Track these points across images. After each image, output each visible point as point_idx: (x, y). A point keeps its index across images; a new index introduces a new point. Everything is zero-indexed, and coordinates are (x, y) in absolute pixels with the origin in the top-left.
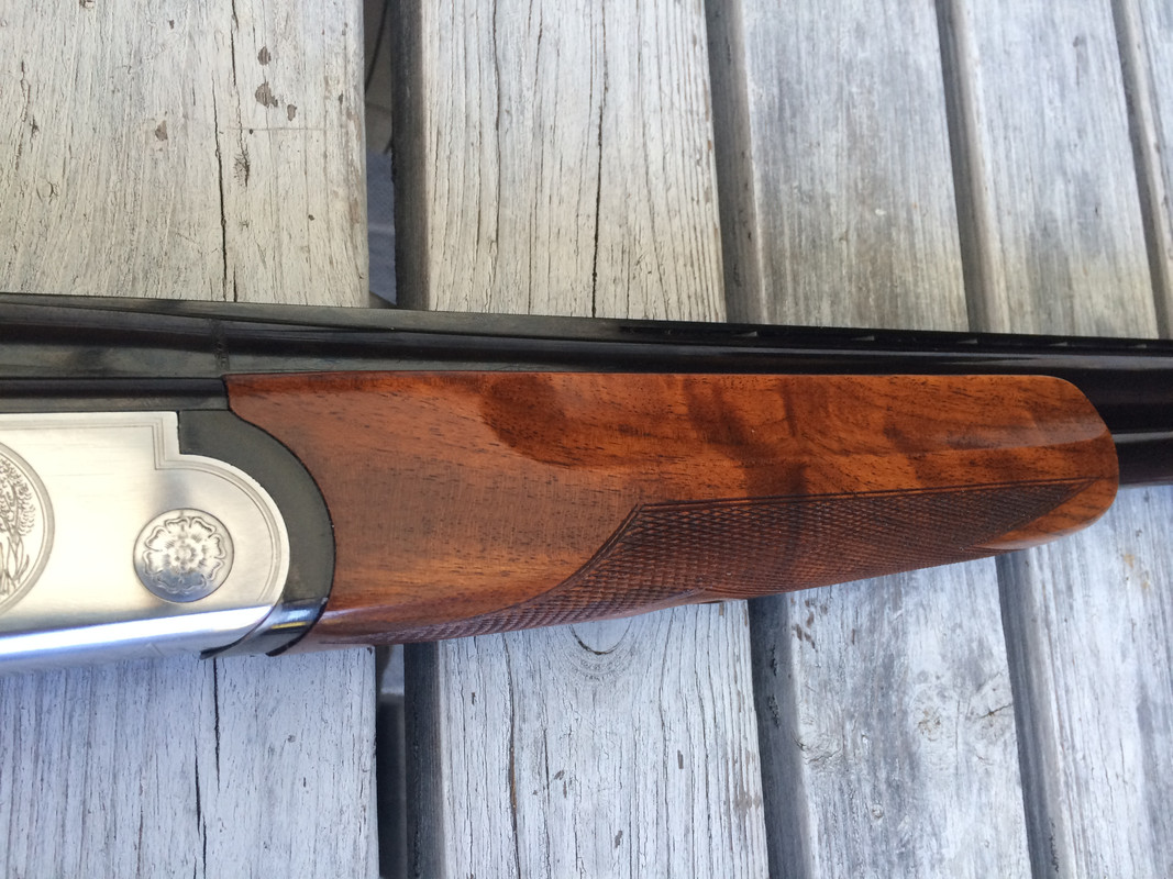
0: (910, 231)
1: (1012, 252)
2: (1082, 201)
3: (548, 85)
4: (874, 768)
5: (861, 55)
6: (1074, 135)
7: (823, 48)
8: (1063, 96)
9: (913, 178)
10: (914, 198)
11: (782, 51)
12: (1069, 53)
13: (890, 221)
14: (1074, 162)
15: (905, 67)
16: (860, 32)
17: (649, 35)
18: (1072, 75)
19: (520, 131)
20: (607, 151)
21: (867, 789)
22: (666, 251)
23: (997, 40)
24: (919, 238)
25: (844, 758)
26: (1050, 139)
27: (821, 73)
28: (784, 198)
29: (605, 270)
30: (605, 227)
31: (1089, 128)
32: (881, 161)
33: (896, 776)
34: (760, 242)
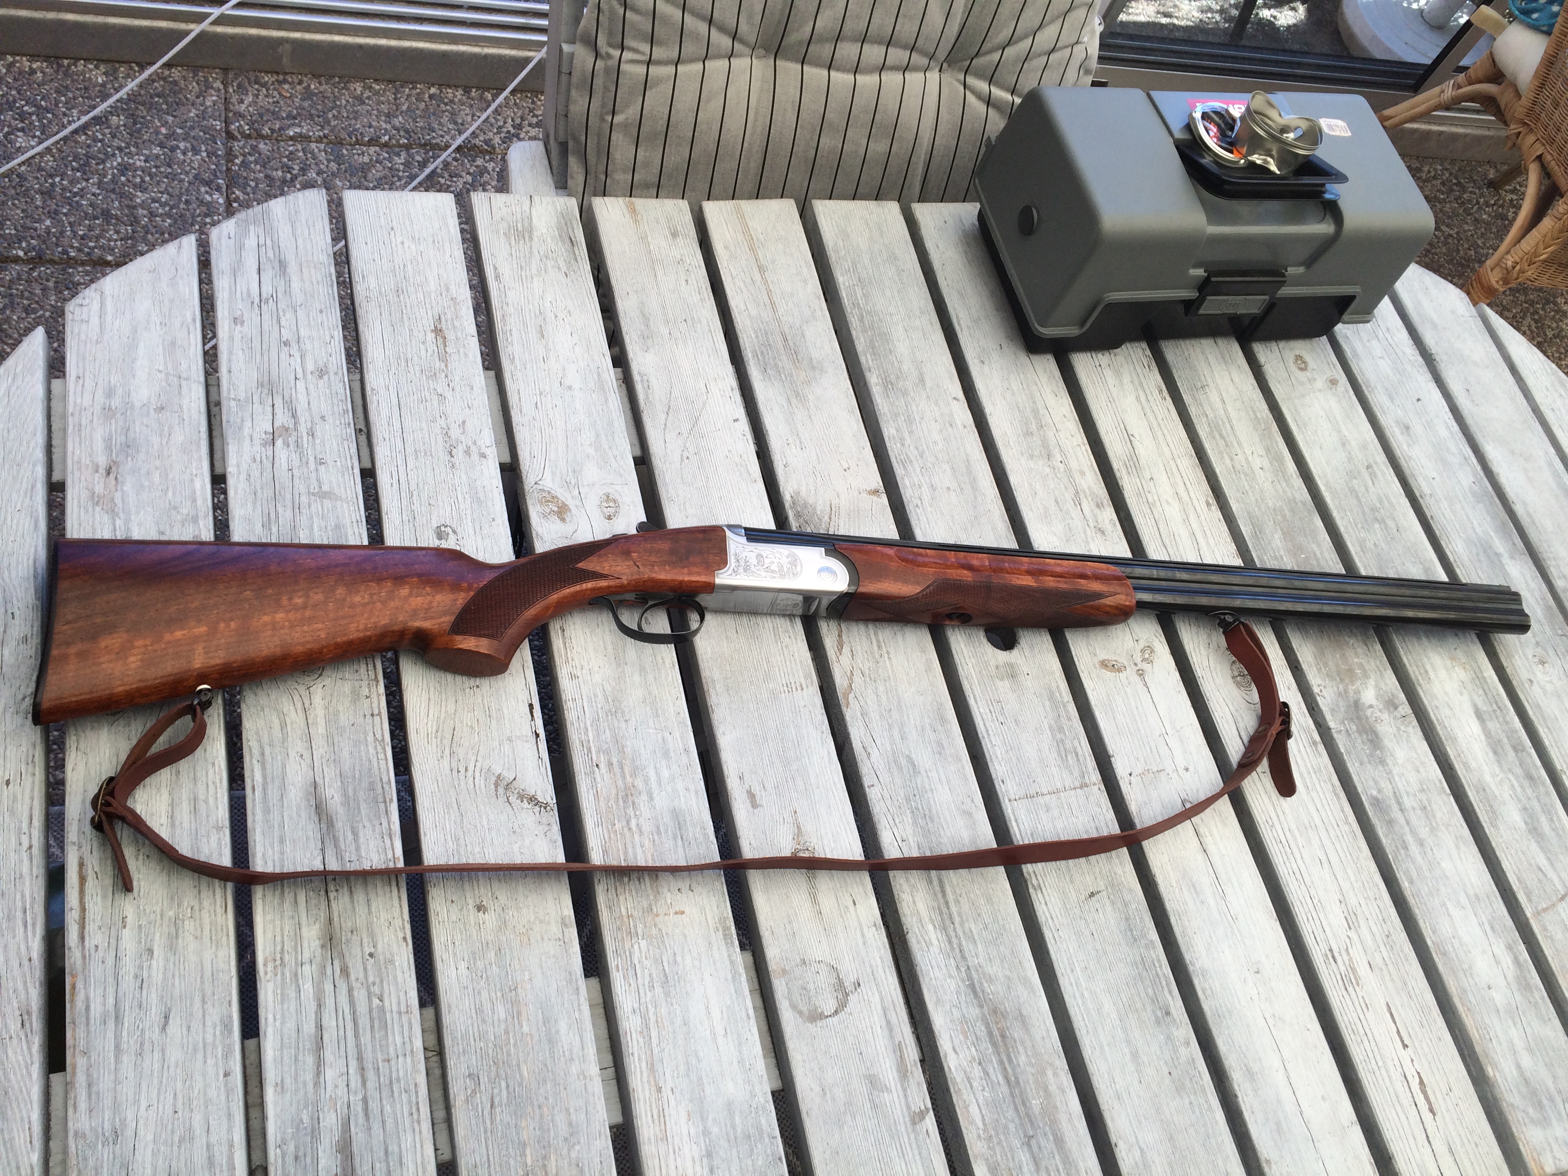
3: (1181, 548)
4: (1360, 735)
5: (1278, 505)
7: (1263, 507)
9: (1311, 540)
10: (1314, 547)
12: (1365, 474)
15: (1295, 503)
16: (1275, 498)
17: (1204, 524)
21: (1359, 741)
23: (1332, 480)
25: (1348, 731)
27: (1265, 517)
31: (1384, 499)
32: (1297, 538)
33: (1370, 737)
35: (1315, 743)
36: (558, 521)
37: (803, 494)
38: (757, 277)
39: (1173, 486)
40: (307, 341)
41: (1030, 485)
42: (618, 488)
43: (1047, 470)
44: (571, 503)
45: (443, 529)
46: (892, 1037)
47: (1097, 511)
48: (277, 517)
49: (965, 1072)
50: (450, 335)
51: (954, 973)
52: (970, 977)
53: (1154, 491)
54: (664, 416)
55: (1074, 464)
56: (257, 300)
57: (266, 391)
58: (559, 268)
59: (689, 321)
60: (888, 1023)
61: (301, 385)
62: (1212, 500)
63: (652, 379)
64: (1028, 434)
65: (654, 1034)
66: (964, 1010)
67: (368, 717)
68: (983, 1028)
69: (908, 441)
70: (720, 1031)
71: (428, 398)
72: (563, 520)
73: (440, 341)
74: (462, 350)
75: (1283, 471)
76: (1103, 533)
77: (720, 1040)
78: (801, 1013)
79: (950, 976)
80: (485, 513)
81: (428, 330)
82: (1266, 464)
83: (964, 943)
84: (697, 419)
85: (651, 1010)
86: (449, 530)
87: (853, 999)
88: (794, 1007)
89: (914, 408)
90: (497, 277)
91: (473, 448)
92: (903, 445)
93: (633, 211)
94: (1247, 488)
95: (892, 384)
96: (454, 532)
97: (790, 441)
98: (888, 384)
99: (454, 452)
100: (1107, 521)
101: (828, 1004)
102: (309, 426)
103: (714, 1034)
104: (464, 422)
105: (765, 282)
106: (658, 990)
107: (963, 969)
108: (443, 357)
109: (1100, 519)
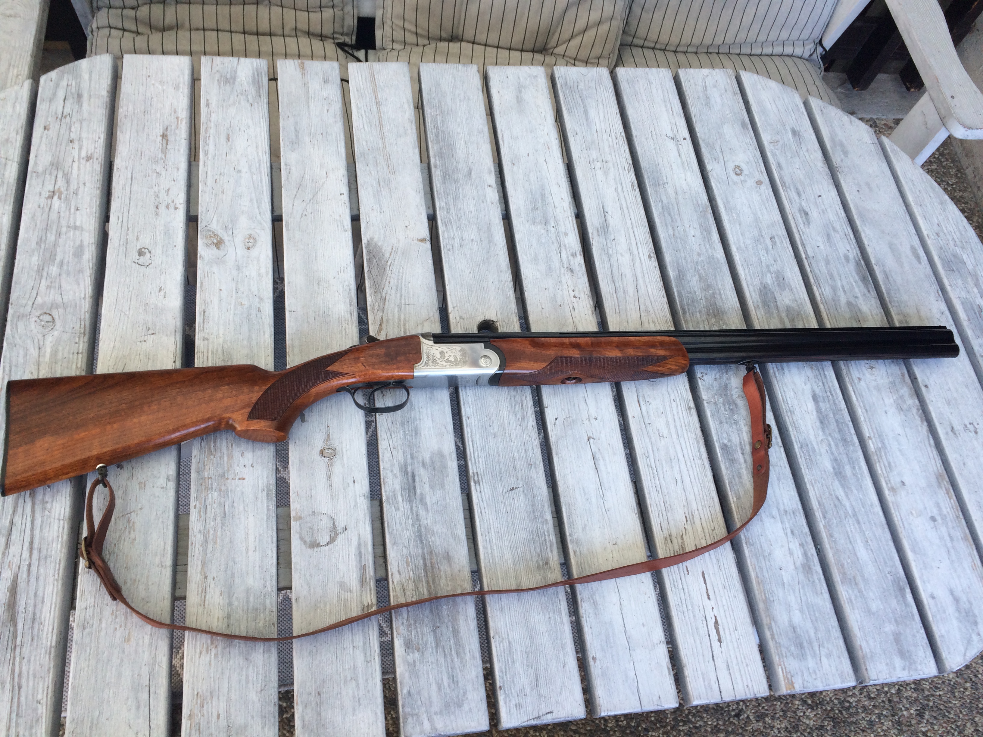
0: (720, 294)
1: (753, 294)
2: (777, 278)
3: (625, 284)
4: (724, 405)
5: (700, 259)
6: (773, 262)
7: (689, 260)
8: (767, 253)
9: (719, 283)
10: (720, 287)
11: (678, 264)
12: (769, 242)
13: (714, 293)
14: (773, 269)
15: (713, 259)
16: (699, 254)
17: (644, 268)
18: (771, 247)
19: (621, 293)
20: (639, 292)
21: (723, 409)
22: (655, 308)
23: (742, 245)
24: (723, 296)
25: (715, 403)
26: (764, 265)
27: (689, 266)
28: (683, 293)
29: (642, 314)
30: (641, 307)
31: (778, 259)
32: (709, 281)
33: (731, 407)
34: (678, 303)
35: (690, 408)
36: (215, 248)
37: (376, 239)
38: (375, 109)
39: (630, 244)
40: (84, 140)
41: (529, 240)
42: (258, 231)
43: (543, 231)
44: (226, 238)
45: (143, 250)
46: (361, 561)
47: (571, 258)
48: (46, 239)
49: (403, 586)
50: (171, 138)
51: (410, 528)
52: (419, 531)
53: (614, 247)
54: (296, 190)
55: (562, 229)
56: (60, 116)
57: (54, 168)
58: (248, 101)
59: (324, 134)
60: (360, 553)
61: (75, 165)
62: (653, 255)
63: (293, 169)
64: (535, 208)
65: (210, 546)
66: (411, 549)
67: (75, 354)
68: (421, 561)
69: (452, 210)
70: (251, 548)
71: (150, 174)
72: (218, 248)
73: (165, 141)
74: (177, 147)
75: (710, 239)
76: (572, 271)
77: (251, 553)
78: (305, 543)
79: (407, 529)
80: (171, 242)
81: (159, 134)
82: (698, 233)
83: (420, 511)
84: (317, 193)
85: (212, 532)
86: (146, 251)
87: (340, 538)
88: (301, 538)
89: (461, 191)
90: (208, 105)
91: (172, 204)
92: (448, 213)
93: (303, 68)
94: (680, 247)
95: (449, 176)
96: (150, 252)
97: (374, 207)
98: (446, 176)
99: (160, 206)
100: (577, 264)
101: (324, 539)
102: (76, 187)
103: (247, 549)
104: (168, 190)
105: (379, 112)
106: (218, 521)
107: (416, 526)
108: (165, 151)
109: (572, 263)
